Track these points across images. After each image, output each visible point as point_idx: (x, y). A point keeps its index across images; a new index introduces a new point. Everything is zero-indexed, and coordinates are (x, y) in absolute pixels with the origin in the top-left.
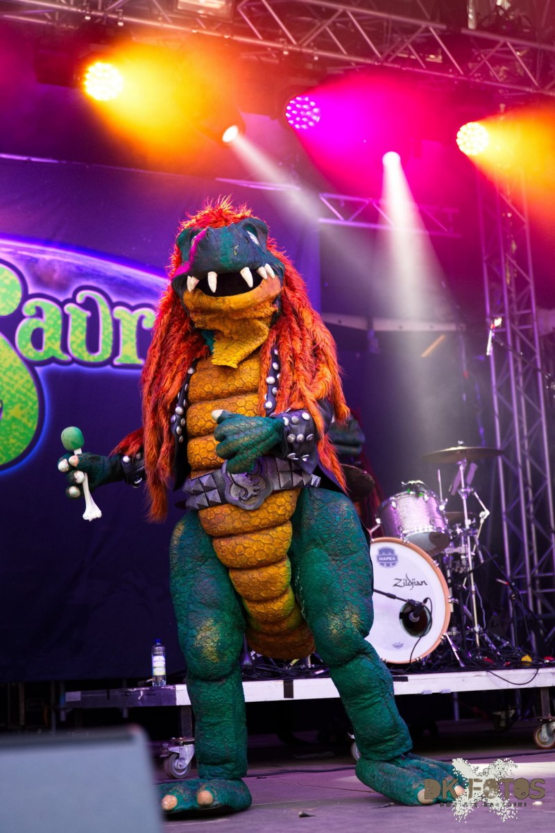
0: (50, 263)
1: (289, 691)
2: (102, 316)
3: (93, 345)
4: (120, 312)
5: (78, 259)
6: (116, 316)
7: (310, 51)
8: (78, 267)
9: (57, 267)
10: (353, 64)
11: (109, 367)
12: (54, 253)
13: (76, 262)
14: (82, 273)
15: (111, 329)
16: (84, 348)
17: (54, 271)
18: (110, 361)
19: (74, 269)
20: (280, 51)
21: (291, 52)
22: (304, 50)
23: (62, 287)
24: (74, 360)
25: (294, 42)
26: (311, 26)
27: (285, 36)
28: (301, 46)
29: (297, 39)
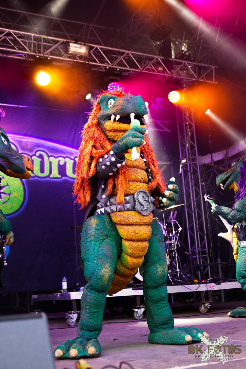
0: (27, 142)
2: (45, 160)
3: (42, 170)
4: (52, 159)
5: (37, 141)
6: (50, 160)
8: (37, 144)
9: (29, 144)
10: (132, 71)
11: (48, 178)
12: (28, 139)
13: (36, 142)
14: (38, 145)
15: (48, 165)
16: (39, 172)
17: (28, 145)
18: (48, 176)
19: (35, 144)
20: (105, 67)
21: (109, 67)
22: (114, 67)
23: (31, 150)
24: (36, 176)
25: (110, 64)
26: (116, 58)
27: (107, 62)
28: (113, 65)
29: (112, 63)
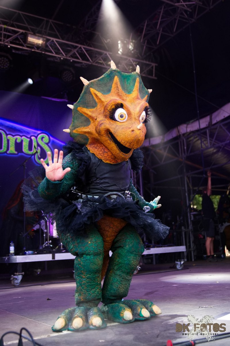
1: (54, 257)
2: (3, 138)
4: (9, 137)
7: (70, 58)
10: (83, 63)
11: (6, 154)
15: (6, 142)
18: (6, 152)
20: (60, 58)
21: (63, 58)
22: (68, 58)
25: (65, 55)
26: (70, 51)
27: (62, 53)
28: (67, 57)
29: (66, 55)
